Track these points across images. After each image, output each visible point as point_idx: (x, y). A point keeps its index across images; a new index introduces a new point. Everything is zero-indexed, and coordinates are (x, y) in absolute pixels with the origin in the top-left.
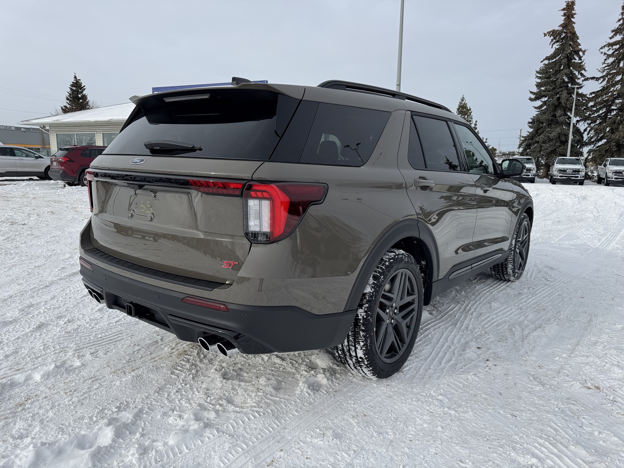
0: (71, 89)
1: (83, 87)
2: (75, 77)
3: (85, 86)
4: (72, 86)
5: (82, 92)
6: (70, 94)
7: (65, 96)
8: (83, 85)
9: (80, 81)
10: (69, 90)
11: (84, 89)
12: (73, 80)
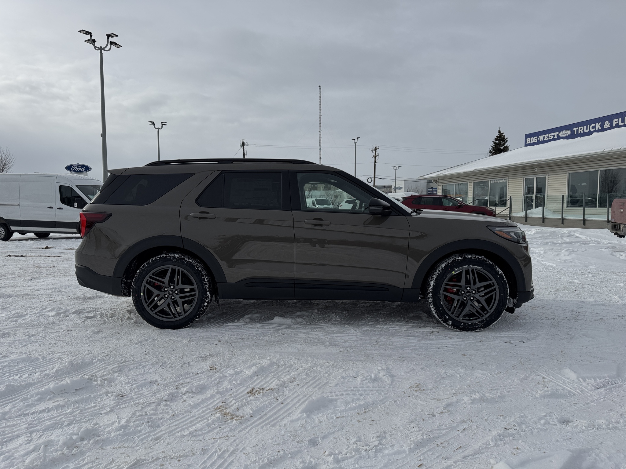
0: (495, 143)
1: (505, 140)
2: (500, 131)
3: (507, 138)
4: (496, 139)
5: (503, 145)
6: (493, 147)
7: (489, 150)
8: (506, 138)
9: (503, 134)
10: (492, 144)
11: (507, 141)
12: (497, 134)
